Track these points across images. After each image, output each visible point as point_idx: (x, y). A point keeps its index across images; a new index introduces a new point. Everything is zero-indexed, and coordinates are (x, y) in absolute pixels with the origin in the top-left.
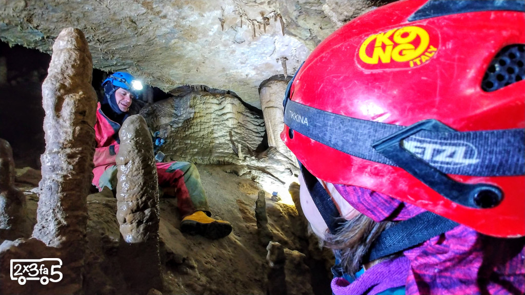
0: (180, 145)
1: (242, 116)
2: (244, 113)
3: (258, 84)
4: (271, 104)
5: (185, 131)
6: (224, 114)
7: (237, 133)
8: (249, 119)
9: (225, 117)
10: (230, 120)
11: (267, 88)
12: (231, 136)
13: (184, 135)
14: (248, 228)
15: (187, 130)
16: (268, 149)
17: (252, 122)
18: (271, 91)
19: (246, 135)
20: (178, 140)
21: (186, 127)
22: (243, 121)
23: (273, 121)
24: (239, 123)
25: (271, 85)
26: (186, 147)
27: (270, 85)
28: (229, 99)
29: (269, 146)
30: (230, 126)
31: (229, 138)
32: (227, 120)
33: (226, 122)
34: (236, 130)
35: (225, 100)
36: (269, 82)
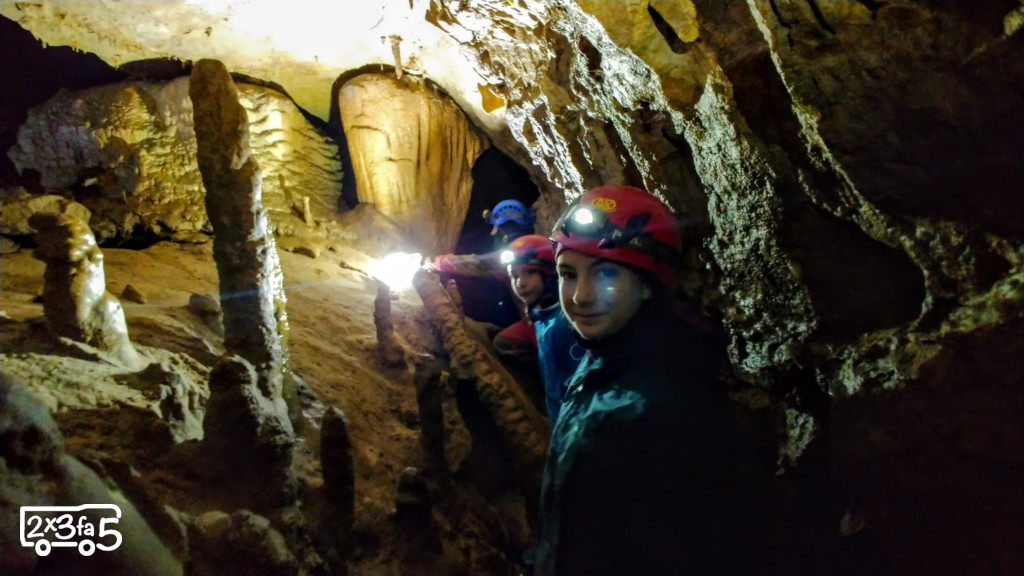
0: (175, 193)
1: (301, 138)
2: (304, 132)
3: (335, 75)
4: (365, 122)
5: (182, 165)
6: (266, 133)
7: (294, 173)
8: (315, 145)
9: (270, 139)
10: (280, 146)
11: (357, 88)
12: (281, 178)
13: (183, 173)
14: (360, 342)
15: (187, 162)
16: (358, 207)
17: (322, 151)
18: (365, 96)
19: (311, 176)
20: (169, 184)
21: (183, 156)
22: (304, 148)
23: (369, 155)
24: (295, 151)
25: (365, 84)
26: (192, 200)
27: (362, 83)
28: (276, 101)
29: (360, 200)
30: (280, 158)
31: (278, 183)
32: (274, 145)
33: (272, 150)
34: (291, 167)
35: (267, 103)
36: (360, 77)
